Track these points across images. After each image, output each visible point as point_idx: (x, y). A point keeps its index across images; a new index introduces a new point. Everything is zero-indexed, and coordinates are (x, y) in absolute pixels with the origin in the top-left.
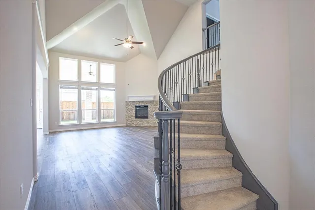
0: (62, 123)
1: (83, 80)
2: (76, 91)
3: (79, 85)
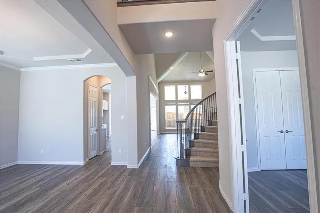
0: (167, 129)
1: (180, 99)
2: (175, 107)
3: (177, 103)
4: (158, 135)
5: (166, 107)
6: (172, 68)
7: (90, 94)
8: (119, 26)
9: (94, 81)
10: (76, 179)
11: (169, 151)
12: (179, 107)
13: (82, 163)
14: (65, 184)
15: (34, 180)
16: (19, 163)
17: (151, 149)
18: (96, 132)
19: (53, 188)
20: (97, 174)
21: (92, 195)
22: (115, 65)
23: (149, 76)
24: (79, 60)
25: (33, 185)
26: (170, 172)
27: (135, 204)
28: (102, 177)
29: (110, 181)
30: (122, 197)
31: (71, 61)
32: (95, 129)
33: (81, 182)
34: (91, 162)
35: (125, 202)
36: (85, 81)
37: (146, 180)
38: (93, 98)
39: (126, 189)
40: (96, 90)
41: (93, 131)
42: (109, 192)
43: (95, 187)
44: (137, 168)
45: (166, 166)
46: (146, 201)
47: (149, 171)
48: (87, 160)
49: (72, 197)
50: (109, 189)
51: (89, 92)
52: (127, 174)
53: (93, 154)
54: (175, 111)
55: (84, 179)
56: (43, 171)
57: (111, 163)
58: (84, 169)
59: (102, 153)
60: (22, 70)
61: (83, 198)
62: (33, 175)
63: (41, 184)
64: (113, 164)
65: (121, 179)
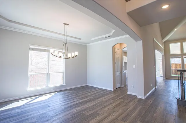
0: (172, 75)
2: (180, 59)
3: (182, 56)
4: (164, 79)
5: (171, 59)
6: (176, 30)
7: (116, 54)
8: (127, 13)
9: (118, 46)
10: (109, 97)
11: (172, 92)
12: (184, 59)
13: (112, 90)
14: (103, 98)
15: (92, 93)
16: (88, 85)
17: (156, 88)
18: (119, 74)
19: (99, 98)
20: (119, 97)
21: (115, 106)
22: (127, 36)
23: (154, 38)
24: (109, 37)
25: (91, 95)
26: (170, 108)
27: (139, 120)
28: (121, 98)
29: (126, 102)
30: (131, 113)
31: (106, 37)
32: (119, 72)
33: (110, 98)
34: (117, 90)
35: (132, 116)
36: (113, 47)
37: (149, 107)
38: (118, 56)
39: (134, 109)
40: (119, 51)
41: (118, 73)
42: (124, 107)
43: (117, 103)
44: (144, 98)
45: (167, 102)
46: (146, 120)
47: (152, 102)
48: (115, 88)
49: (106, 104)
50: (124, 106)
51: (115, 52)
52: (136, 100)
53: (118, 86)
54: (180, 62)
55: (112, 98)
56: (95, 90)
57: (127, 92)
58: (113, 92)
59: (123, 86)
60: (88, 45)
61: (110, 106)
62: (92, 91)
63: (94, 95)
64: (128, 93)
65: (132, 103)
